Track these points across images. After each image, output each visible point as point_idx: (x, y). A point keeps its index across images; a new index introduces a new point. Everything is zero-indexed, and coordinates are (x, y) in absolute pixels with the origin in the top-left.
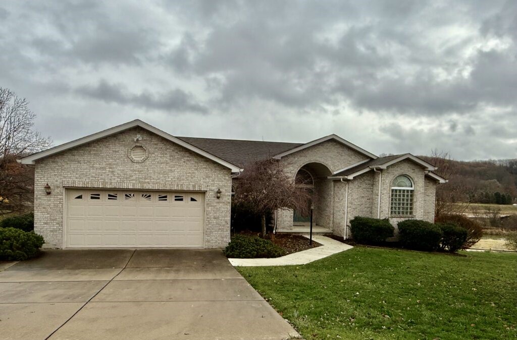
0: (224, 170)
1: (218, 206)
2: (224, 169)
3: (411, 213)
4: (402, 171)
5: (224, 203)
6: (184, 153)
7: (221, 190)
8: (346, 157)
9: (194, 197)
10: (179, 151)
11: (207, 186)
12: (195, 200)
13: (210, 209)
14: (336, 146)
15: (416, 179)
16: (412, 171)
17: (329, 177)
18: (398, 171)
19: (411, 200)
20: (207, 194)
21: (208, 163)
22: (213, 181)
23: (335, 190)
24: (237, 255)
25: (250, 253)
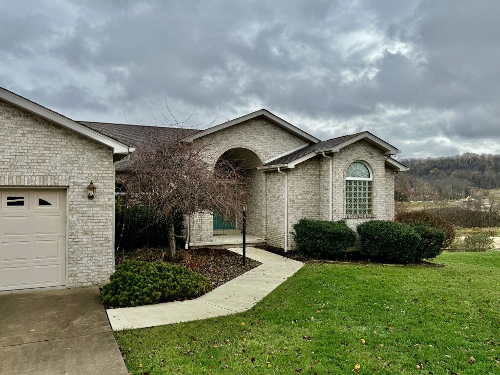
0: (99, 151)
1: (90, 212)
2: (100, 148)
3: (370, 212)
4: (358, 156)
5: (101, 206)
6: (22, 119)
7: (95, 184)
8: (281, 141)
9: (45, 197)
10: (13, 116)
11: (70, 178)
12: (48, 204)
13: (75, 218)
14: (266, 126)
15: (374, 167)
16: (370, 156)
17: (259, 168)
18: (352, 156)
19: (370, 194)
20: (69, 193)
21: (70, 138)
22: (80, 168)
23: (267, 185)
24: (124, 301)
25: (149, 295)
